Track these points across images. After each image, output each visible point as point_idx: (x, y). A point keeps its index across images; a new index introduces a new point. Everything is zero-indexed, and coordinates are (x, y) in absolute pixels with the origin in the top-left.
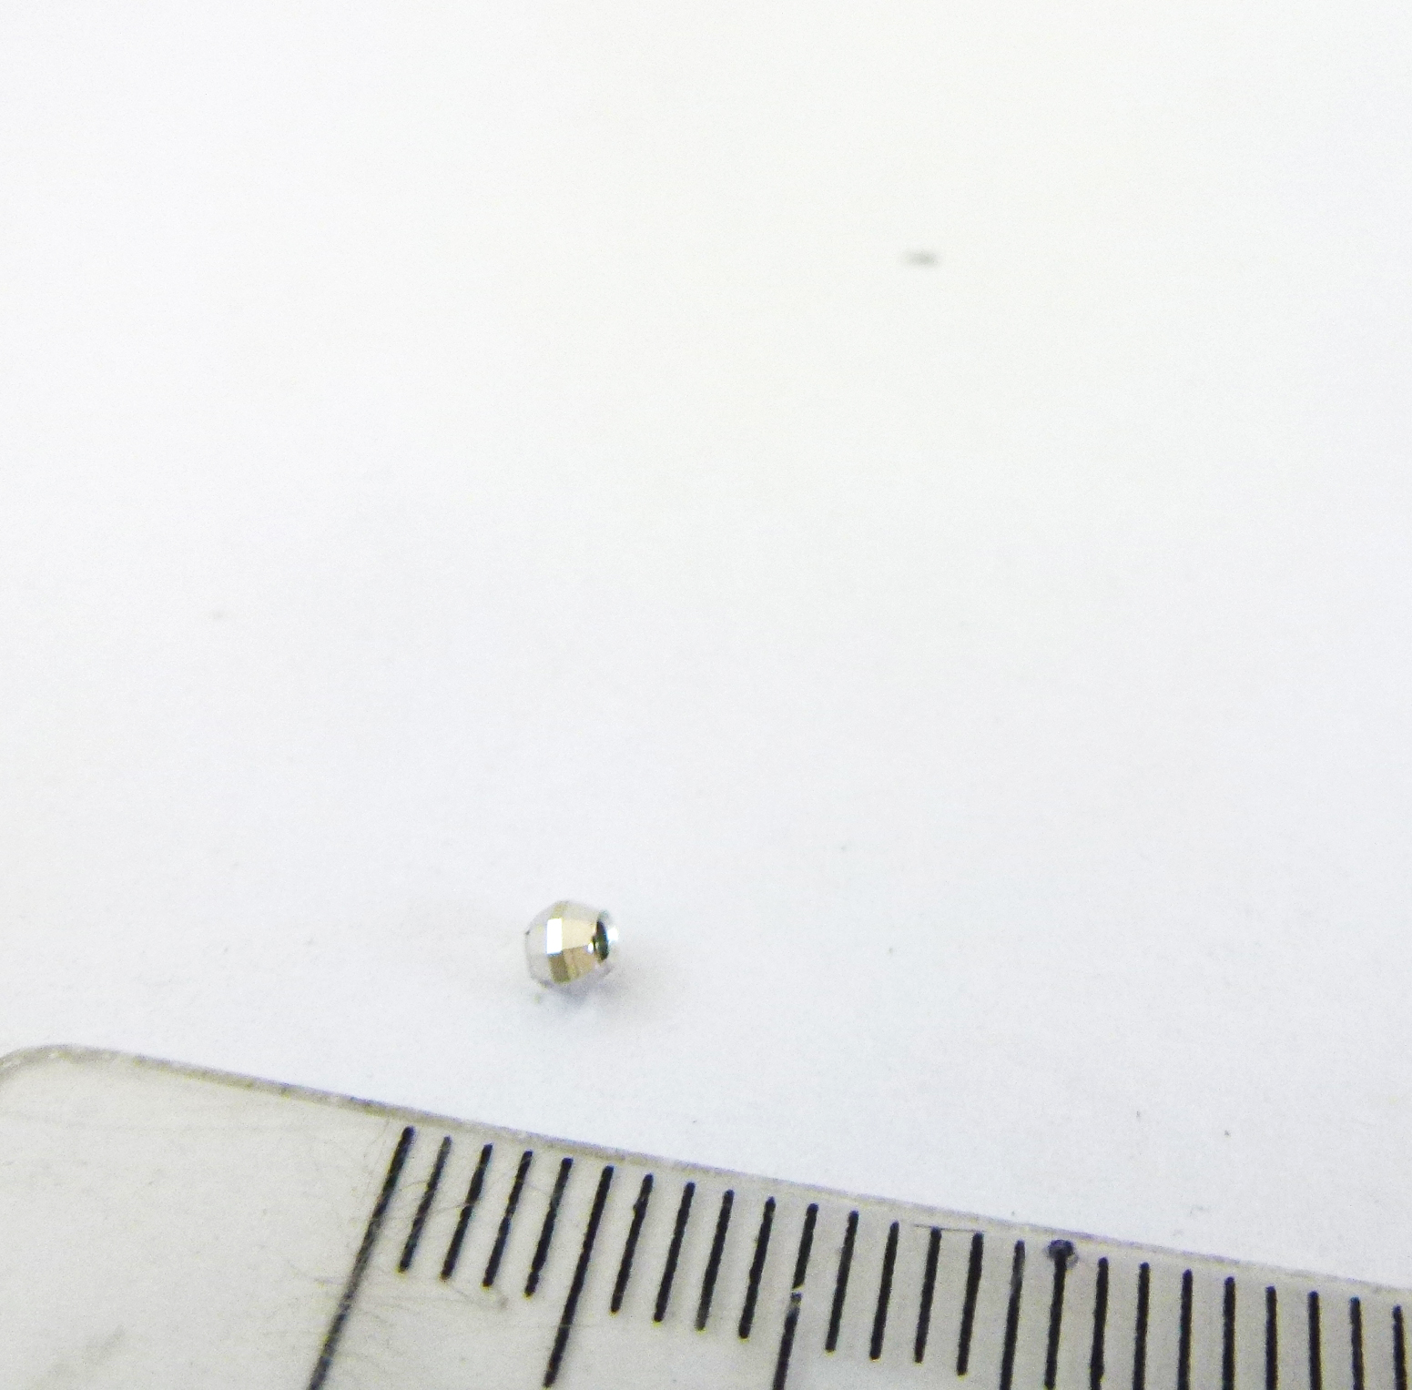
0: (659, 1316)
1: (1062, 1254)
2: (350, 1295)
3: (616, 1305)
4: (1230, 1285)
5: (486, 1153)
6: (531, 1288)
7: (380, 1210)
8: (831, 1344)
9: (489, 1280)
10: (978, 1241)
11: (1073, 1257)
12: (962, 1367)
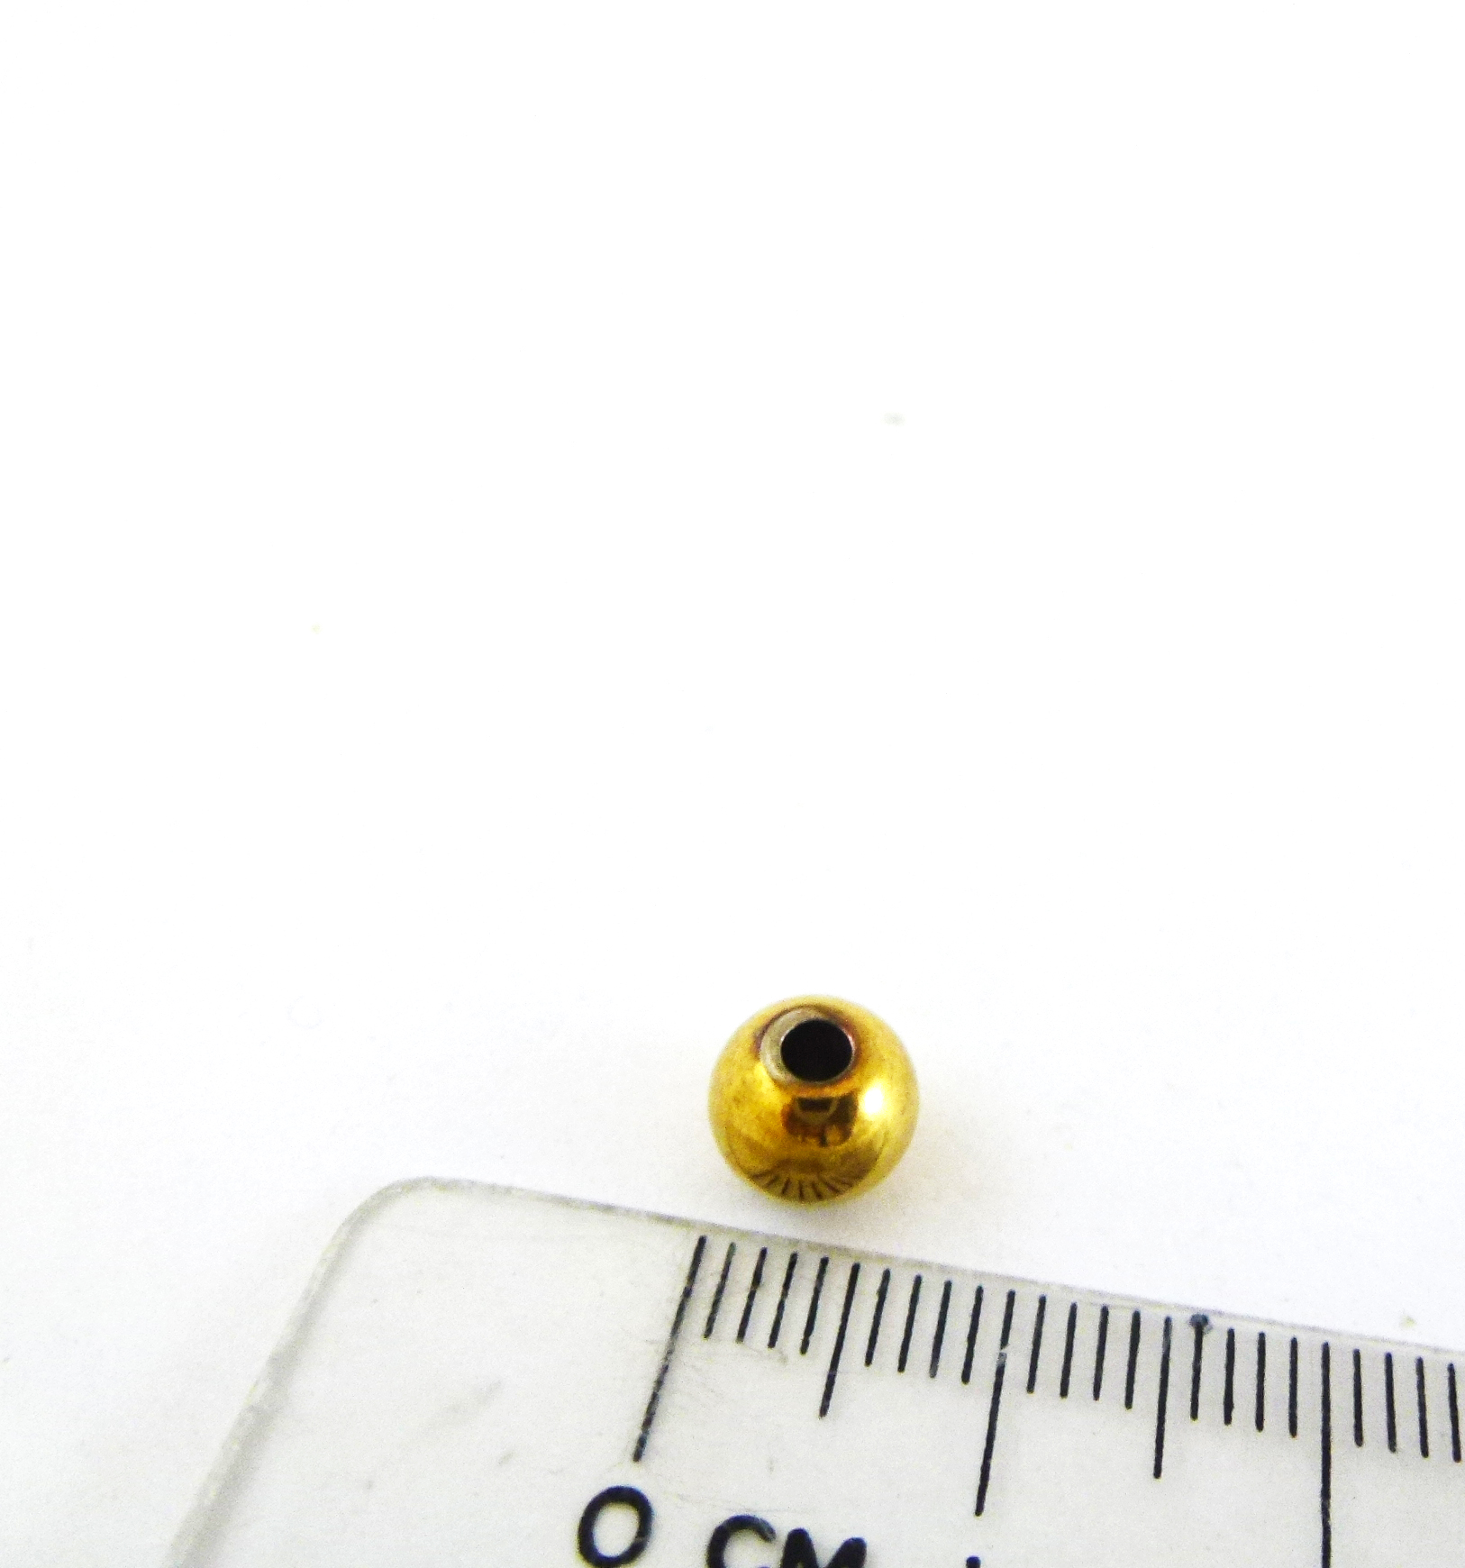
0: (901, 1368)
1: (1200, 1325)
2: (670, 1352)
3: (869, 1360)
4: (1326, 1349)
5: (763, 1253)
6: (804, 1348)
7: (687, 1293)
8: (1031, 1387)
9: (772, 1344)
10: (1136, 1318)
11: (1208, 1326)
12: (1129, 1403)
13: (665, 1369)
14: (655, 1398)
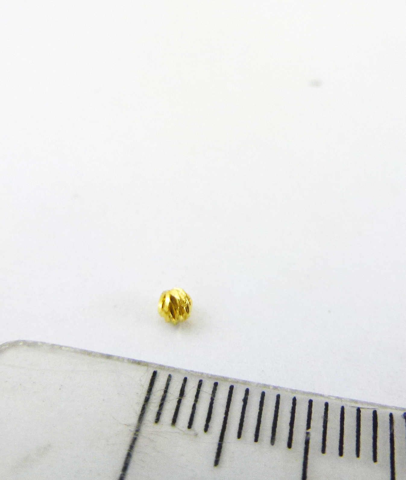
0: (256, 440)
2: (138, 430)
3: (239, 435)
6: (206, 429)
7: (147, 400)
8: (323, 451)
9: (190, 426)
10: (375, 414)
13: (134, 440)
14: (129, 456)
